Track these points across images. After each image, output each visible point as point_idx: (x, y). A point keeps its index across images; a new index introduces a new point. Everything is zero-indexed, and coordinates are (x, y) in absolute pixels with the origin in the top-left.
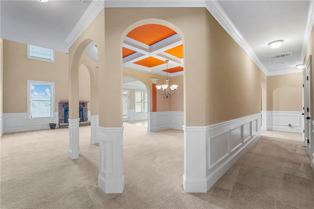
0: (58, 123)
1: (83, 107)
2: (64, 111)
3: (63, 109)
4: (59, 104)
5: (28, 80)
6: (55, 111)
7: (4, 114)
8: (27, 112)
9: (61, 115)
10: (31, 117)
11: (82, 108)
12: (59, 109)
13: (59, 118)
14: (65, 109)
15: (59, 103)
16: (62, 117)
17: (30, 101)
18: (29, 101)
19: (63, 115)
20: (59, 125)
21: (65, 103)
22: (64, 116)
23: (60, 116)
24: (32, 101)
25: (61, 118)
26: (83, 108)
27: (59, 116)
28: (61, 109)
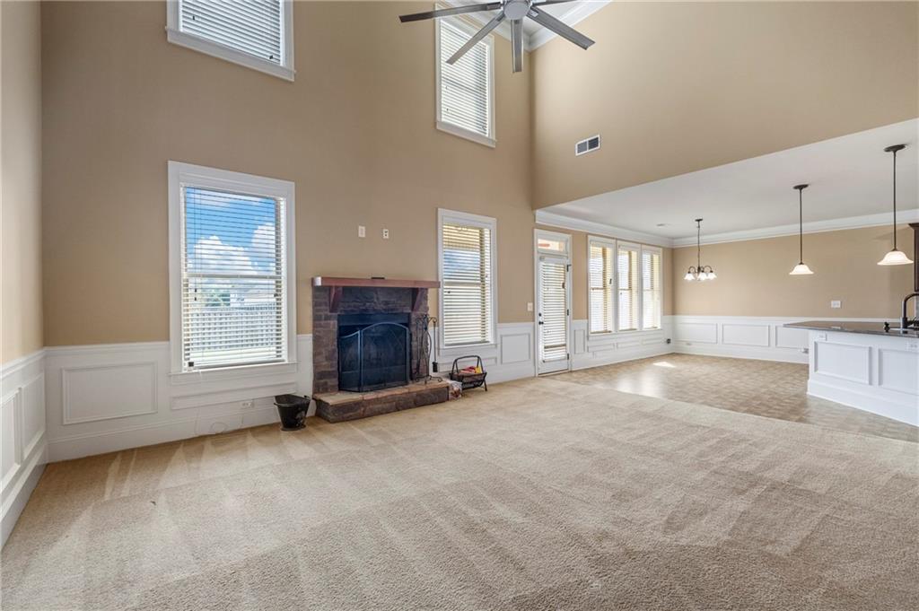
0: (311, 393)
1: (412, 309)
2: (336, 329)
3: (332, 322)
4: (314, 297)
5: (170, 162)
6: (298, 333)
7: (46, 348)
8: (168, 339)
9: (323, 351)
10: (191, 364)
11: (409, 314)
12: (316, 318)
13: (316, 365)
14: (340, 319)
15: (316, 289)
16: (327, 359)
17: (185, 275)
18: (180, 275)
19: (330, 348)
20: (319, 403)
21: (344, 288)
22: (336, 355)
23: (320, 354)
24: (192, 280)
25: (327, 366)
26: (413, 316)
27: (315, 355)
28: (323, 322)
